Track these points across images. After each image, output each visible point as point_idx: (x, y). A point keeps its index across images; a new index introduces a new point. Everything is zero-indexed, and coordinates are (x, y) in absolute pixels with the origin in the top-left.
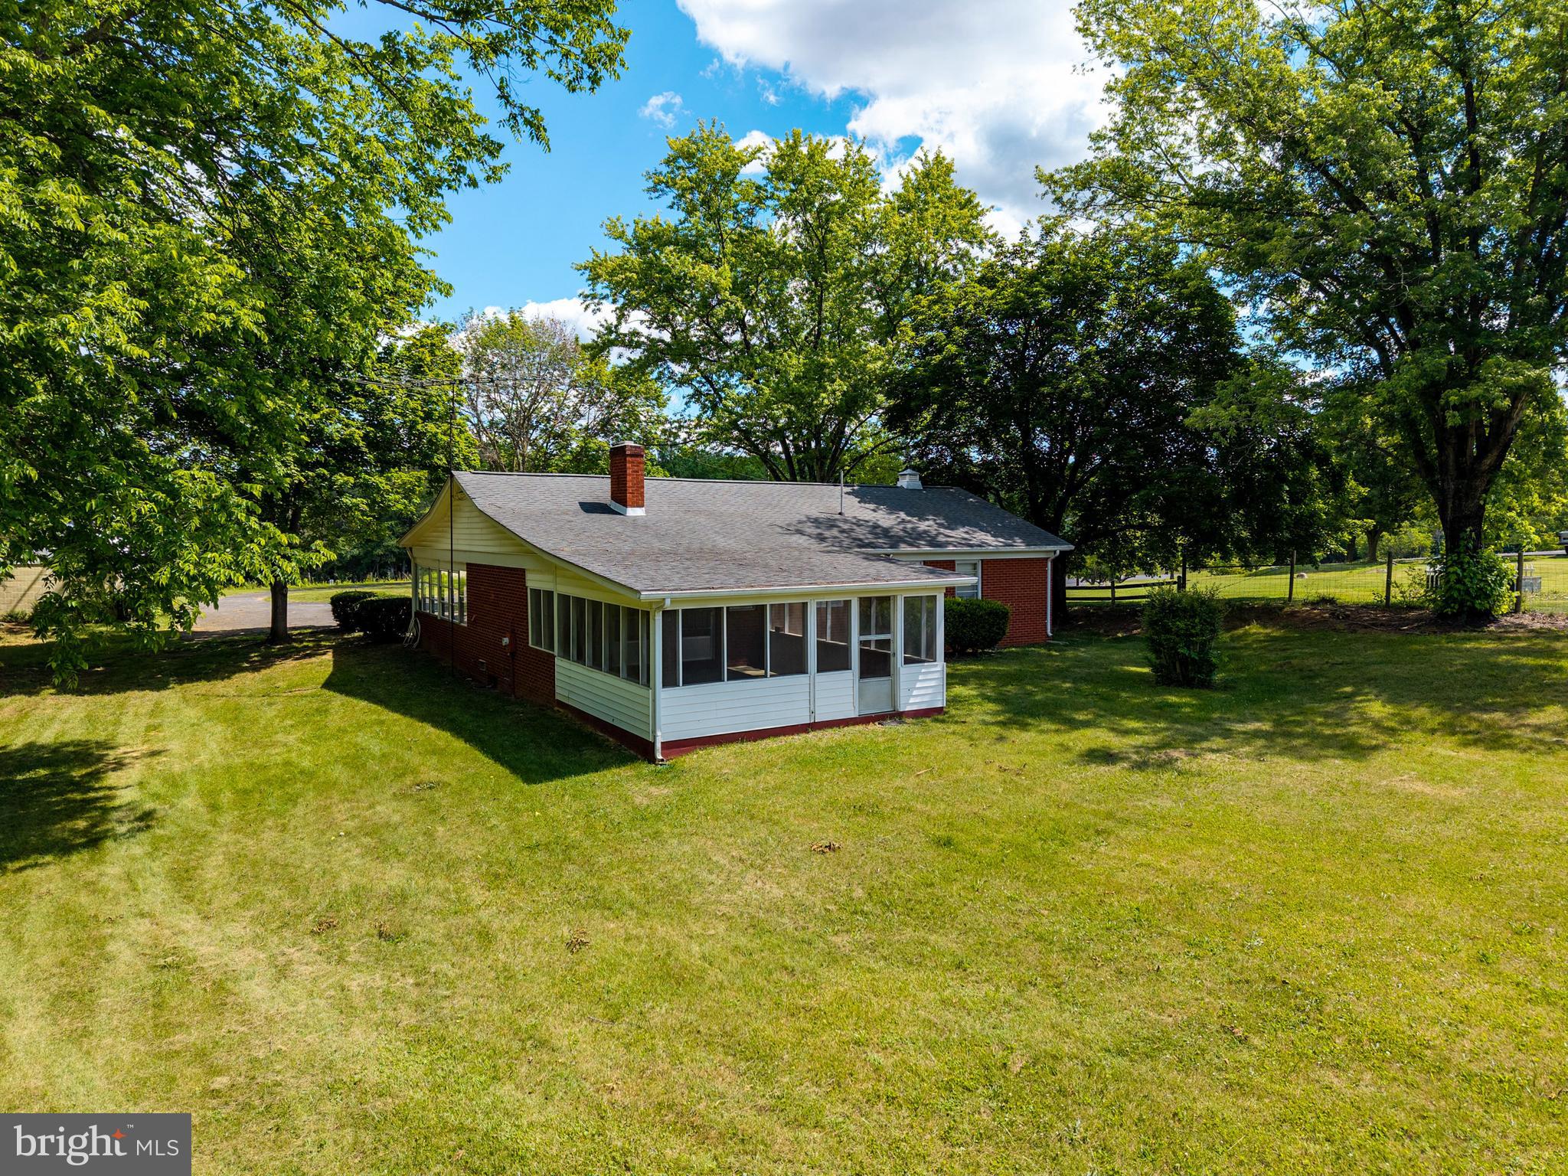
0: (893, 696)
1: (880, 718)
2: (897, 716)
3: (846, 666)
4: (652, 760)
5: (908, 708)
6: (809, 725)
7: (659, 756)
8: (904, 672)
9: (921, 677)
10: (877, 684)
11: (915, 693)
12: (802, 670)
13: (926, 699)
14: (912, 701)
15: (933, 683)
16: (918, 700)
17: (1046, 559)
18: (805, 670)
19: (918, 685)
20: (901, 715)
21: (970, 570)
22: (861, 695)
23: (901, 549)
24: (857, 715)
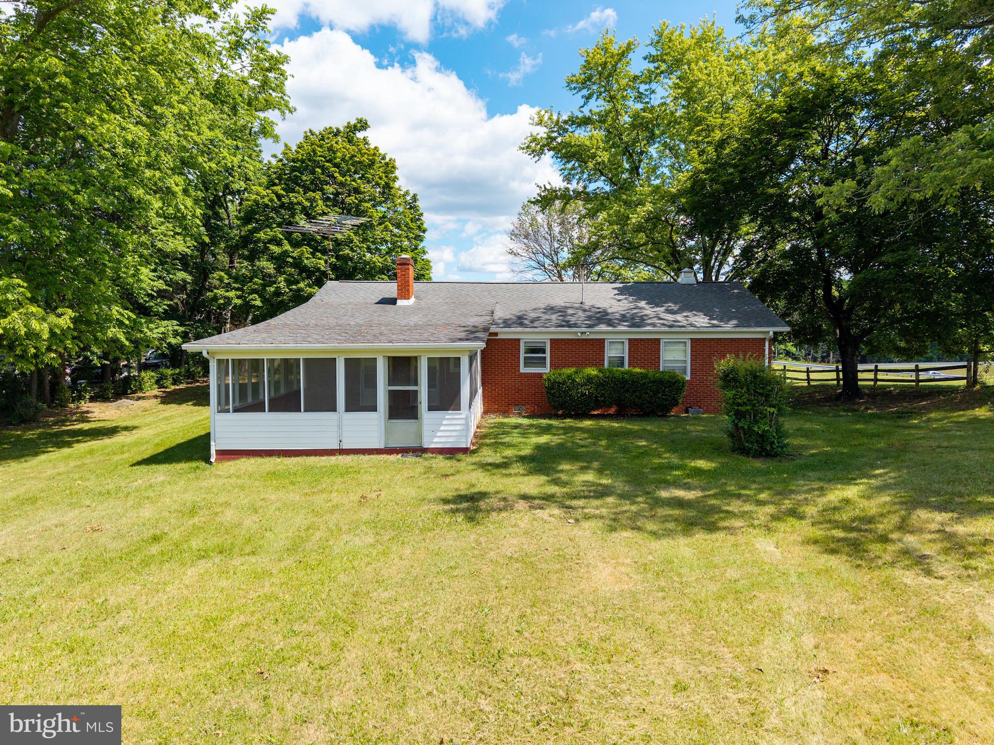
0: (420, 436)
1: (404, 451)
2: (419, 451)
3: (374, 409)
4: (207, 460)
5: (432, 446)
6: (336, 450)
7: (213, 460)
8: (427, 417)
9: (445, 422)
10: (403, 426)
11: (439, 434)
12: (333, 408)
13: (451, 440)
14: (436, 440)
15: (458, 428)
16: (443, 440)
17: (764, 339)
18: (334, 409)
19: (442, 428)
20: (425, 450)
21: (681, 347)
22: (388, 432)
23: (597, 329)
24: (382, 447)
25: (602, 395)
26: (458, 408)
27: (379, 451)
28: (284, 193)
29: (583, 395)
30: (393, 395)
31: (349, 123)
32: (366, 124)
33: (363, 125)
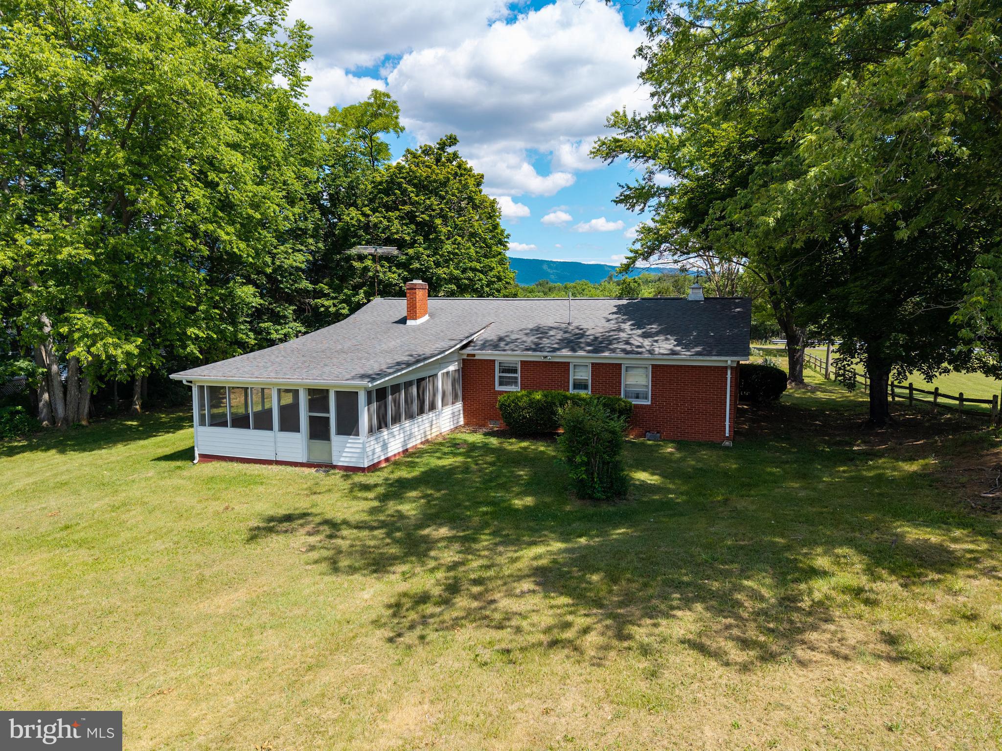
0: (330, 454)
2: (330, 467)
3: (298, 430)
4: (193, 462)
5: (340, 464)
6: (273, 461)
7: (197, 461)
8: (336, 439)
9: (348, 445)
10: (319, 444)
11: (344, 454)
12: (270, 428)
13: (353, 460)
14: (342, 459)
15: (358, 450)
16: (347, 459)
17: (726, 367)
18: (272, 429)
19: (346, 450)
20: (335, 467)
21: (641, 371)
22: (309, 449)
23: (558, 353)
24: (305, 461)
25: (542, 419)
26: (357, 434)
27: (302, 465)
28: (371, 213)
29: (525, 418)
30: (312, 419)
31: (441, 140)
32: (455, 139)
33: (453, 140)
